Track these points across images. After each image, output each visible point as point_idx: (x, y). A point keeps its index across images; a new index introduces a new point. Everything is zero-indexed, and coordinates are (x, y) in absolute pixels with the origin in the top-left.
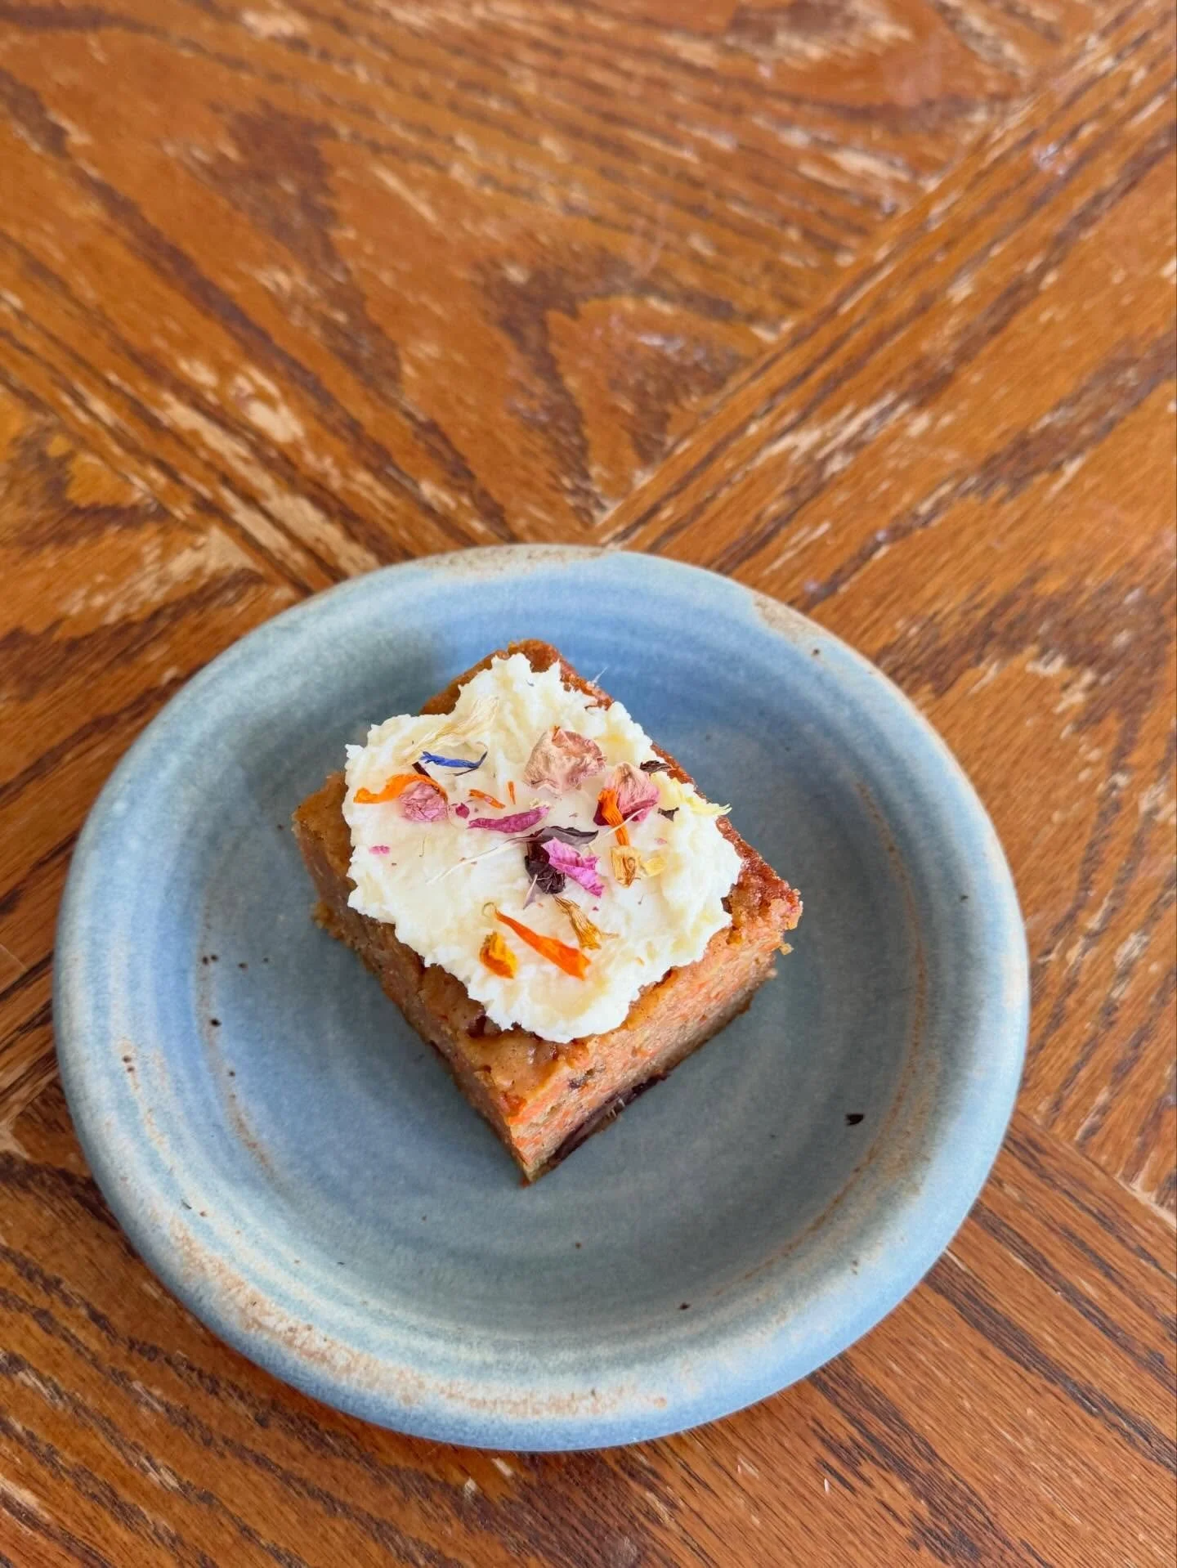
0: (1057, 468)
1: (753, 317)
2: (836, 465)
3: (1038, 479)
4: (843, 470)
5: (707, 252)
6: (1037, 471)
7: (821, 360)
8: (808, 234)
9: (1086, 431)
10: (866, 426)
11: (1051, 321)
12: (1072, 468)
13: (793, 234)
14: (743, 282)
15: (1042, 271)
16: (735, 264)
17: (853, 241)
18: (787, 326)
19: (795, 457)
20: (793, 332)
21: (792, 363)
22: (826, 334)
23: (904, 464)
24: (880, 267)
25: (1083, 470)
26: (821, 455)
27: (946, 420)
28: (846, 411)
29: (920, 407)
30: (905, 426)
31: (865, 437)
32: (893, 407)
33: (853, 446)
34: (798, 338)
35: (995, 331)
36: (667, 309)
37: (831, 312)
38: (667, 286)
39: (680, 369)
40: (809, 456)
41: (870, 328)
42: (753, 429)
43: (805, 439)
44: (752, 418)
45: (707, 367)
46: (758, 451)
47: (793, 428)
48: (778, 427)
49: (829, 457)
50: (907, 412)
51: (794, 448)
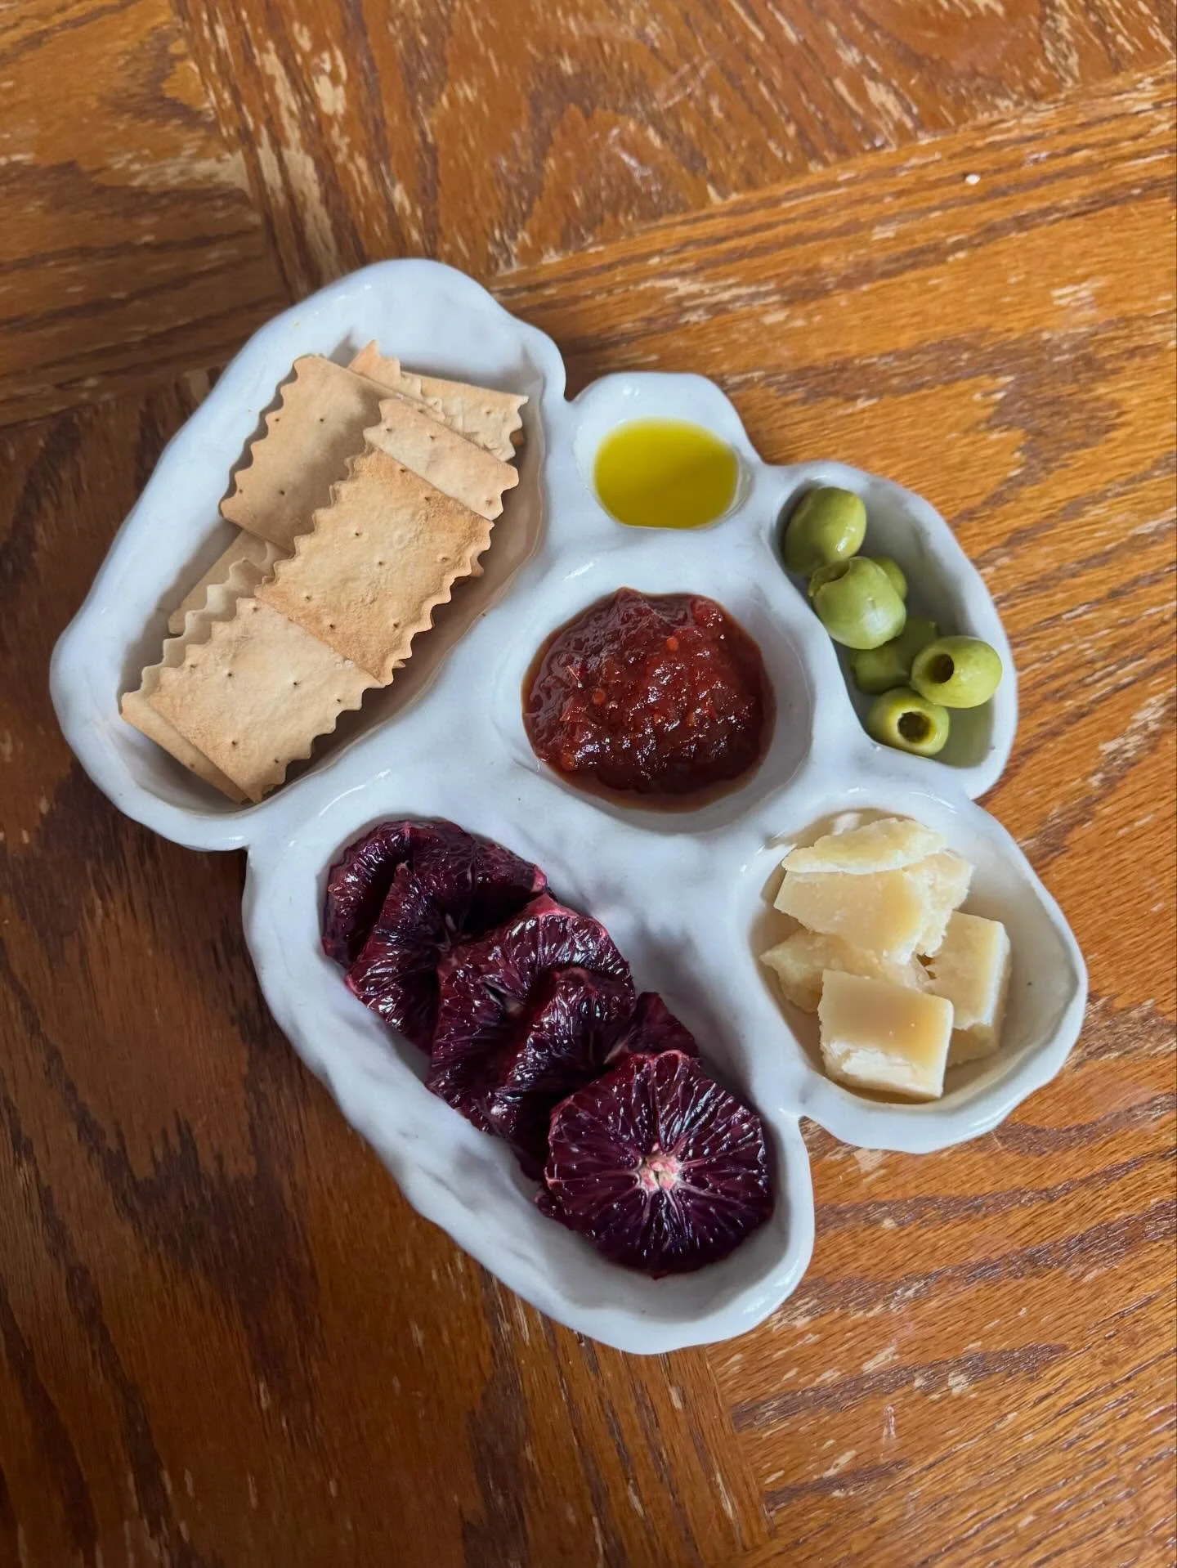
0: (855, 398)
1: (716, 179)
2: (693, 317)
3: (832, 401)
4: (697, 323)
5: (717, 113)
6: (836, 394)
7: (741, 234)
8: (801, 134)
9: (895, 381)
10: (737, 298)
11: (936, 288)
12: (861, 404)
13: (791, 130)
14: (728, 148)
15: (958, 246)
16: (731, 133)
17: (831, 157)
18: (735, 197)
19: (670, 296)
20: (737, 203)
21: (719, 226)
22: (760, 216)
23: (743, 339)
24: (836, 185)
25: (871, 409)
26: (687, 304)
27: (799, 323)
28: (731, 281)
29: (786, 304)
30: (766, 312)
31: (730, 307)
32: (767, 294)
33: (717, 309)
34: (736, 211)
35: (886, 275)
36: (657, 142)
37: (775, 202)
38: (670, 125)
39: (636, 191)
40: (679, 301)
41: (793, 229)
42: (655, 261)
43: (684, 287)
44: (661, 252)
45: (655, 200)
46: (645, 279)
47: (682, 275)
48: (673, 268)
49: (694, 309)
50: (774, 303)
51: (676, 289)
